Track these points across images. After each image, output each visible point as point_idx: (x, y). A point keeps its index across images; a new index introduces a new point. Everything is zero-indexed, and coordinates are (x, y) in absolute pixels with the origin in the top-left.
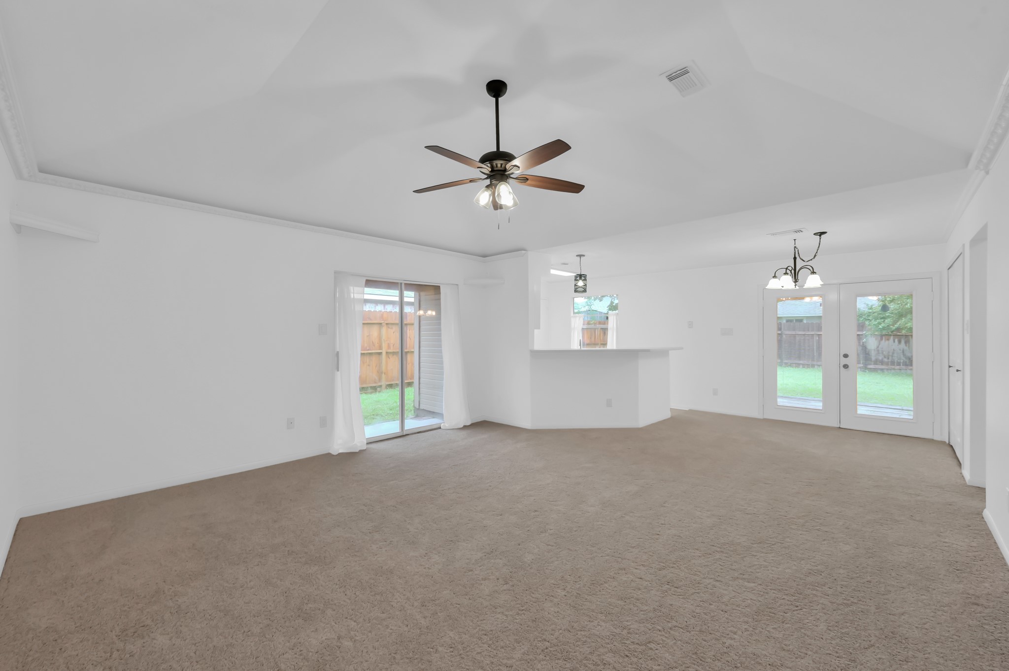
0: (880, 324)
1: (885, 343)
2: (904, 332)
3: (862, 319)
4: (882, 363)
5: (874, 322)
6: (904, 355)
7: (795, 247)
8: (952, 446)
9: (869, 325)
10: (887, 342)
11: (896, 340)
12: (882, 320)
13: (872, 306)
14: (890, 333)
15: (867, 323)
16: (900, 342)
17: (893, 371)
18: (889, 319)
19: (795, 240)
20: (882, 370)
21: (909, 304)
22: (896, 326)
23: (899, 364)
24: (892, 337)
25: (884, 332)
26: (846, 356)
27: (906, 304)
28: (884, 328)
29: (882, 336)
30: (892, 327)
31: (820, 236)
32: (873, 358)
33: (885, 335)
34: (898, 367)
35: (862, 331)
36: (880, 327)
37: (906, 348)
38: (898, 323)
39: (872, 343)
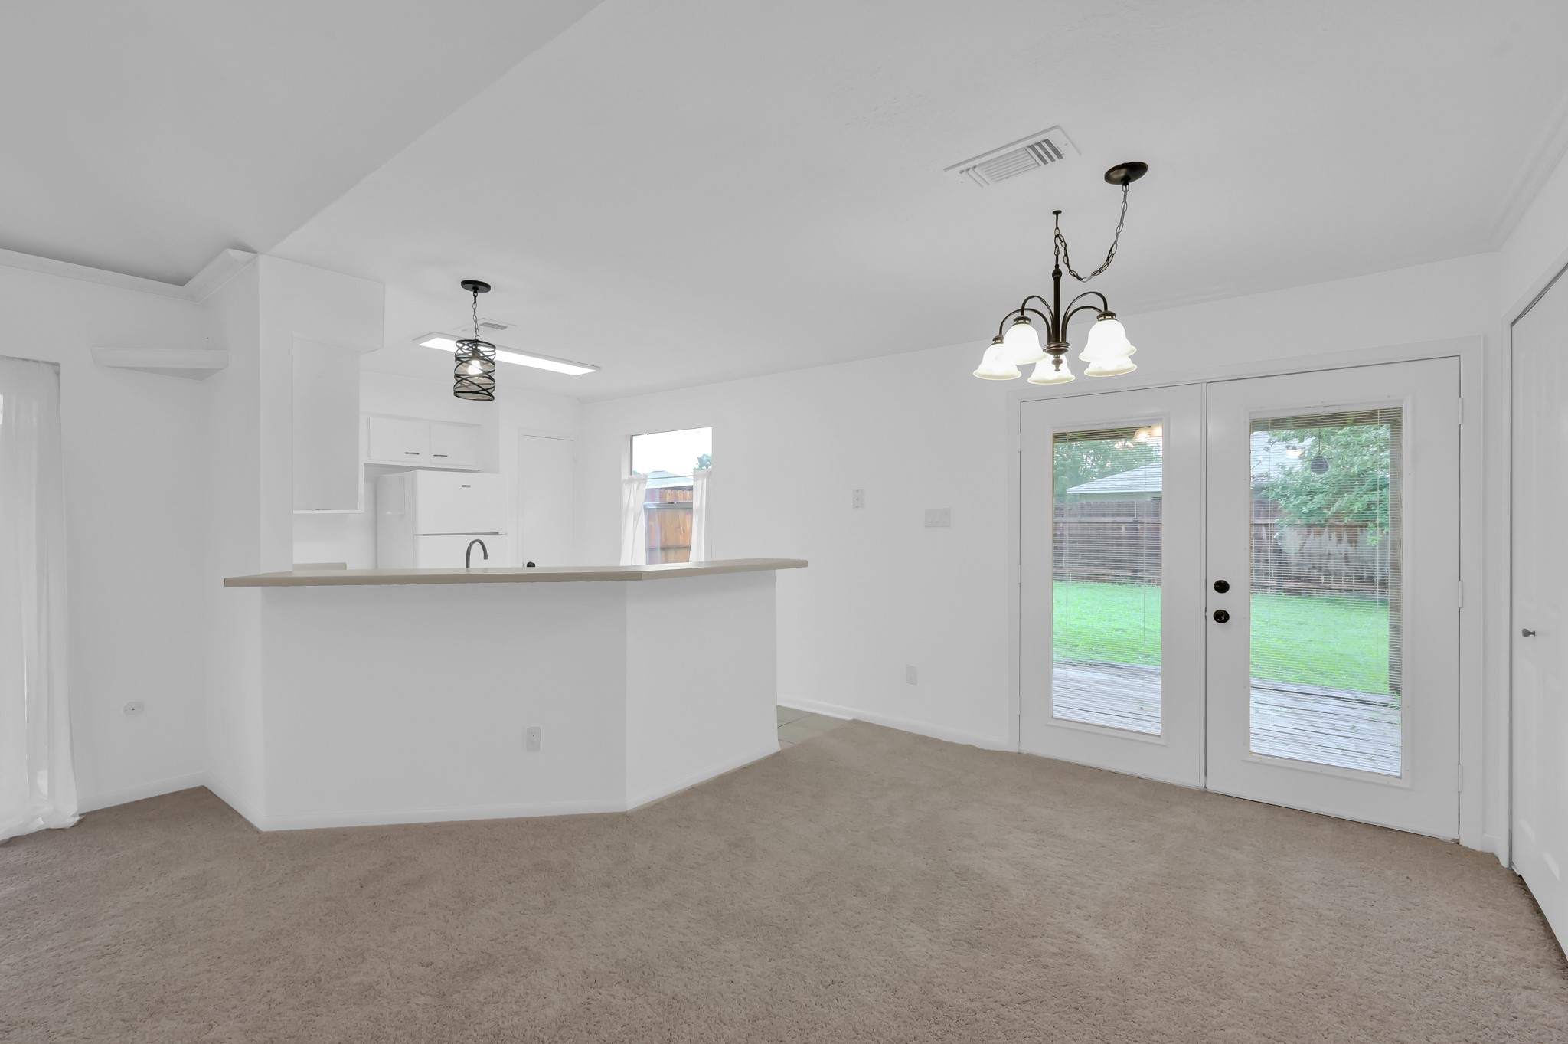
0: (1305, 504)
1: (1313, 542)
2: (1347, 521)
3: (1272, 496)
4: (1309, 578)
5: (1294, 501)
6: (1347, 563)
7: (1057, 236)
8: (1520, 881)
9: (1286, 507)
10: (1318, 538)
11: (1334, 535)
12: (1309, 497)
13: (1291, 469)
14: (1323, 522)
15: (1282, 502)
16: (1340, 539)
17: (1327, 594)
18: (1321, 496)
19: (1057, 213)
20: (1308, 591)
21: (1356, 466)
22: (1333, 509)
23: (1338, 580)
24: (1327, 528)
25: (1314, 520)
26: (1222, 587)
27: (1352, 466)
28: (1311, 513)
29: (1309, 526)
30: (1325, 511)
31: (1125, 181)
32: (1294, 570)
33: (1315, 525)
34: (1336, 586)
35: (1273, 517)
36: (1305, 510)
37: (1351, 550)
38: (1337, 505)
39: (1291, 541)
